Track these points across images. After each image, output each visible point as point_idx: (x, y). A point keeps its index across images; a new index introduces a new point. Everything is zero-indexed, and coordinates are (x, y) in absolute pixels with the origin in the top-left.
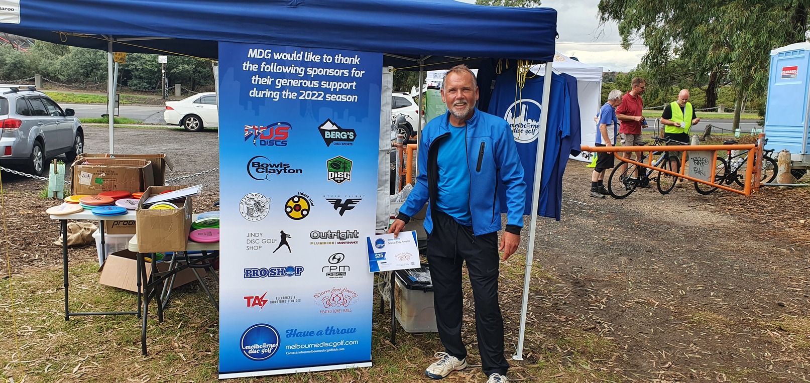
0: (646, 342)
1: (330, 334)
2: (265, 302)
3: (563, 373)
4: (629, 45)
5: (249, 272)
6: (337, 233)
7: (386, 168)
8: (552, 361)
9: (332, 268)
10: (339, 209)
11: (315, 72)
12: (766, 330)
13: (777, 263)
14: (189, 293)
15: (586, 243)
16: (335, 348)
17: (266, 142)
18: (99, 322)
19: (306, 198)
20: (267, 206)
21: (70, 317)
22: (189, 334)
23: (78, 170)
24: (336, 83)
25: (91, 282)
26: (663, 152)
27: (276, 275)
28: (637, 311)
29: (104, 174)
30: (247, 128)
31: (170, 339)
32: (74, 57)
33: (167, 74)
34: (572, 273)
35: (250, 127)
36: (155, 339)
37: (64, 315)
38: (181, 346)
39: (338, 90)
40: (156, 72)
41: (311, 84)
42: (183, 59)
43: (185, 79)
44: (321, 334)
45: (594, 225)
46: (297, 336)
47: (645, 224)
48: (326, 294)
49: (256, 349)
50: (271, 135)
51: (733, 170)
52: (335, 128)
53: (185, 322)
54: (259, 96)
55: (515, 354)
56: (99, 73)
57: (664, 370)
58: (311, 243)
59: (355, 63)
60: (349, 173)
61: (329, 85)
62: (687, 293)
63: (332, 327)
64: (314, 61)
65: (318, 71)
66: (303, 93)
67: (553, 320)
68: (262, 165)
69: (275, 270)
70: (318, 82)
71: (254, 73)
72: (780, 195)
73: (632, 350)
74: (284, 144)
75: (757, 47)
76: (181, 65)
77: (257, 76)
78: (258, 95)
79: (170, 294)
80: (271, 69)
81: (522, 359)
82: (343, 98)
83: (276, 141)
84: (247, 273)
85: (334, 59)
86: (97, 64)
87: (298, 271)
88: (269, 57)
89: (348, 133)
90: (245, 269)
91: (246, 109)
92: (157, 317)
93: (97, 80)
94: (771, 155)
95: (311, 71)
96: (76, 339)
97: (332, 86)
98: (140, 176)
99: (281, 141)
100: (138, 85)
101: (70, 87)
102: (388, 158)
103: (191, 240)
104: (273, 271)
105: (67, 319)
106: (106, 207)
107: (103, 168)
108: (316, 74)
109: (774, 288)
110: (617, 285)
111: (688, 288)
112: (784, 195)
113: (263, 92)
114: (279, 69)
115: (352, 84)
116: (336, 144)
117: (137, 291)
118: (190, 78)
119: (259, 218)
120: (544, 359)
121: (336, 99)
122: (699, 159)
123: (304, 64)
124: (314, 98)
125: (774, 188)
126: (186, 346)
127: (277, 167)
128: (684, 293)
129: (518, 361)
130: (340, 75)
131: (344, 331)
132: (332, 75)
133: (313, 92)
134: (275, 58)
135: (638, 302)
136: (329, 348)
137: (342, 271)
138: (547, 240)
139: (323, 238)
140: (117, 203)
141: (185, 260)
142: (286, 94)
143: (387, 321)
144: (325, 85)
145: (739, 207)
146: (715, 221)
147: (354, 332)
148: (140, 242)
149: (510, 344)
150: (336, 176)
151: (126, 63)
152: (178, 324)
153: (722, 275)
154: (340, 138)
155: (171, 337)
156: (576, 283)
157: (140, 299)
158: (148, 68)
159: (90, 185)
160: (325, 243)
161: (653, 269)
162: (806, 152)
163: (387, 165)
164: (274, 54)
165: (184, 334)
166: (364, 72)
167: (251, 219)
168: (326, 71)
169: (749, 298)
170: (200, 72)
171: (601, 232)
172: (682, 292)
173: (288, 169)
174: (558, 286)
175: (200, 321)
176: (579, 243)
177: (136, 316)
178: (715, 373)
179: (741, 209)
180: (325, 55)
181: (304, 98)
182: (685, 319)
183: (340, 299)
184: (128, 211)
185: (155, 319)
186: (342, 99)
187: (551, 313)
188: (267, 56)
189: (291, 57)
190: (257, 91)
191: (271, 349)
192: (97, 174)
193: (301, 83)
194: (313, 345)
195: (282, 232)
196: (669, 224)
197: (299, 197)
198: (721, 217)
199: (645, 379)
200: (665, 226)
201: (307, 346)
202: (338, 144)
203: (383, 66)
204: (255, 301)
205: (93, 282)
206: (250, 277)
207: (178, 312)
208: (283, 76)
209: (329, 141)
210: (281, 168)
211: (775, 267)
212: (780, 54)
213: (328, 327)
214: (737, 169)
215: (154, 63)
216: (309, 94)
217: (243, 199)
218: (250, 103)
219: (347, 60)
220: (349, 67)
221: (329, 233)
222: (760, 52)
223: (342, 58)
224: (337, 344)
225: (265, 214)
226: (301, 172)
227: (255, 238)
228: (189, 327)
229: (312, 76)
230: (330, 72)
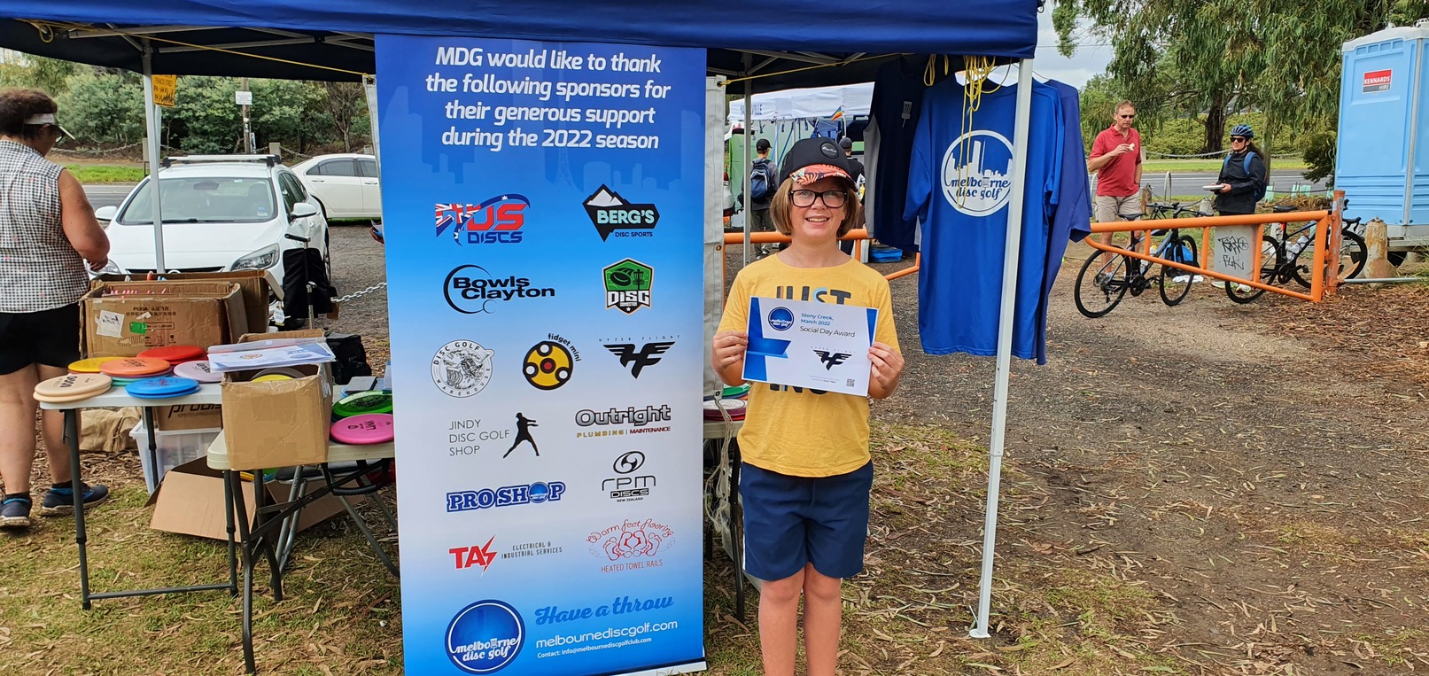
0: (1206, 586)
1: (622, 611)
2: (491, 556)
3: (1070, 660)
4: (1071, 47)
5: (457, 499)
6: (628, 412)
7: (715, 277)
8: (1046, 637)
9: (620, 482)
10: (631, 364)
11: (572, 90)
12: (1419, 551)
13: (1399, 422)
14: (329, 538)
15: (1054, 401)
16: (634, 639)
17: (480, 235)
18: (153, 608)
19: (565, 345)
20: (487, 365)
21: (91, 601)
22: (337, 622)
23: (95, 308)
24: (615, 112)
25: (132, 525)
26: (1168, 231)
27: (512, 501)
28: (1175, 526)
29: (148, 315)
30: (441, 210)
31: (299, 636)
32: (76, 98)
33: (253, 125)
34: (1042, 460)
35: (447, 208)
36: (270, 637)
37: (79, 598)
38: (323, 649)
39: (619, 126)
40: (233, 122)
41: (565, 116)
42: (281, 97)
43: (287, 132)
44: (604, 613)
45: (1061, 368)
46: (558, 621)
47: (1149, 361)
48: (611, 534)
49: (477, 651)
50: (490, 222)
51: (1290, 256)
52: (616, 202)
53: (327, 598)
54: (463, 143)
55: (973, 625)
56: (126, 125)
57: (1254, 641)
58: (579, 435)
59: (652, 71)
60: (647, 293)
61: (601, 117)
62: (1258, 487)
63: (626, 598)
64: (569, 67)
65: (578, 90)
66: (550, 134)
67: (1030, 554)
68: (474, 283)
69: (509, 492)
70: (579, 110)
71: (450, 97)
72: (1374, 299)
73: (1184, 603)
74: (517, 238)
75: (1308, 38)
76: (278, 108)
77: (457, 102)
78: (460, 140)
79: (292, 542)
80: (483, 87)
81: (989, 636)
82: (631, 142)
83: (500, 234)
84: (454, 502)
85: (609, 64)
86: (120, 110)
87: (555, 491)
88: (479, 63)
89: (643, 212)
90: (448, 494)
91: (436, 169)
92: (272, 591)
93: (122, 140)
94: (1355, 229)
95: (564, 89)
96: (107, 649)
97: (608, 117)
98: (220, 316)
99: (511, 232)
100: (200, 146)
101: (71, 155)
102: (718, 260)
103: (333, 439)
104: (505, 493)
105: (87, 606)
106: (155, 380)
107: (145, 302)
108: (574, 94)
109: (1408, 468)
110: (1128, 478)
111: (1257, 477)
112: (1380, 299)
113: (470, 135)
114: (501, 87)
115: (647, 112)
116: (620, 234)
117: (228, 539)
118: (296, 130)
119: (472, 391)
120: (1029, 632)
121: (616, 143)
122: (1232, 241)
123: (549, 75)
124: (572, 144)
125: (1360, 286)
126: (333, 649)
127: (505, 285)
128: (1253, 487)
129: (981, 640)
130: (623, 95)
131: (650, 605)
132: (607, 95)
133: (570, 132)
134: (492, 64)
135: (1173, 510)
136: (621, 639)
137: (640, 485)
138: (983, 399)
139: (602, 423)
140: (177, 370)
141: (325, 479)
142: (515, 136)
143: (720, 575)
144: (593, 116)
145: (1308, 323)
146: (1270, 349)
147: (668, 604)
148: (232, 448)
149: (960, 607)
150: (622, 300)
151: (175, 107)
152: (314, 604)
153: (1310, 449)
154: (626, 222)
155: (301, 632)
156: (1053, 478)
157: (234, 554)
158: (217, 114)
159: (119, 336)
160: (605, 433)
161: (1185, 444)
162: (1411, 221)
163: (717, 272)
164: (489, 55)
165: (327, 623)
166: (669, 88)
167: (456, 392)
168: (595, 89)
169: (1370, 491)
170: (312, 119)
171: (1077, 379)
172: (1248, 486)
173: (526, 288)
174: (1023, 486)
175: (356, 594)
176: (1041, 402)
177: (228, 591)
178: (1348, 642)
179: (1313, 326)
180: (592, 55)
181: (552, 145)
182: (1268, 536)
183: (640, 542)
184: (201, 385)
185: (265, 596)
186: (628, 144)
187: (1022, 540)
188: (476, 60)
189: (522, 62)
190: (457, 134)
191: (507, 649)
192: (133, 313)
193: (546, 114)
194: (590, 637)
195: (519, 415)
196: (1191, 359)
197: (550, 344)
198: (1280, 342)
199: (1222, 661)
200: (1186, 365)
201: (578, 639)
202: (623, 234)
203: (708, 75)
204: (471, 556)
205: (137, 526)
206: (460, 509)
207: (310, 579)
208: (508, 100)
209: (605, 230)
210: (513, 288)
211: (1399, 429)
212: (1358, 49)
213: (618, 599)
214: (1297, 256)
215: (227, 105)
216: (562, 135)
217: (438, 354)
218: (444, 159)
219: (637, 65)
220: (640, 78)
221: (613, 414)
222: (1314, 46)
223: (626, 60)
224: (636, 630)
225: (485, 381)
226: (553, 294)
227: (466, 431)
228: (335, 609)
229: (568, 99)
230: (603, 90)
